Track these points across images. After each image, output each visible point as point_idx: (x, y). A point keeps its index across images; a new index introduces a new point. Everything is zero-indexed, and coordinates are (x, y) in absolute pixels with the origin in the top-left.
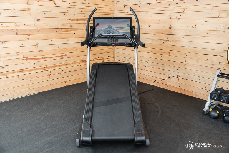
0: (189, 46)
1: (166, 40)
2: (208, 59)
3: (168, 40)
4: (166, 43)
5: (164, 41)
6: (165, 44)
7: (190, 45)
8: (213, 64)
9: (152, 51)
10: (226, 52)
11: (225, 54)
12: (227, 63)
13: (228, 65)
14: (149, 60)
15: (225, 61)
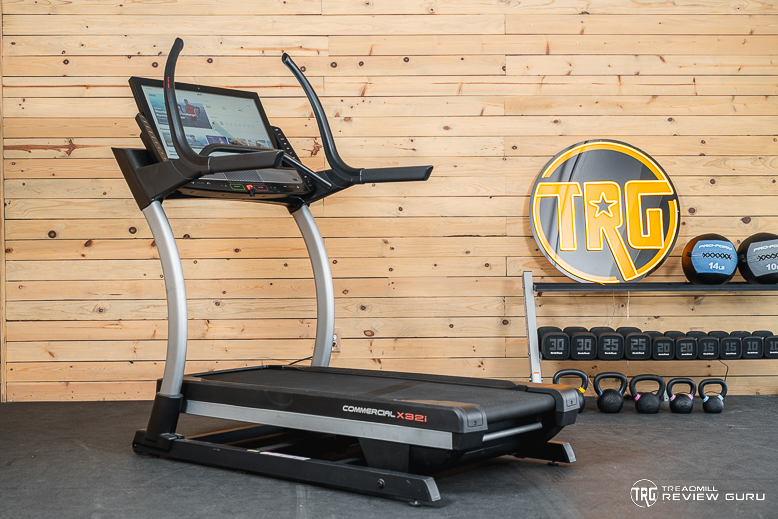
0: (396, 212)
2: (468, 252)
7: (401, 209)
8: (487, 265)
9: (237, 250)
10: (521, 220)
11: (519, 228)
12: (529, 254)
13: (532, 260)
14: (224, 292)
15: (522, 248)
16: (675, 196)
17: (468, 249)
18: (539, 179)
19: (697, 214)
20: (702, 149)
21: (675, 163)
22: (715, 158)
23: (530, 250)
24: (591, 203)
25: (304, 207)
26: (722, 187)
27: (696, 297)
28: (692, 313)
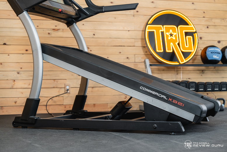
0: (92, 36)
1: (54, 29)
2: (120, 53)
3: (58, 30)
4: (55, 34)
5: (49, 32)
6: (53, 35)
7: (94, 35)
8: (128, 58)
9: (27, 50)
10: (140, 40)
11: (139, 43)
12: (143, 53)
13: (144, 56)
14: (21, 68)
15: (141, 51)
16: (196, 32)
17: (120, 51)
18: (147, 24)
19: (202, 39)
20: (204, 15)
21: (194, 20)
22: (208, 19)
23: (144, 52)
24: (166, 34)
25: (74, 24)
26: (211, 30)
27: (203, 71)
28: (201, 77)
